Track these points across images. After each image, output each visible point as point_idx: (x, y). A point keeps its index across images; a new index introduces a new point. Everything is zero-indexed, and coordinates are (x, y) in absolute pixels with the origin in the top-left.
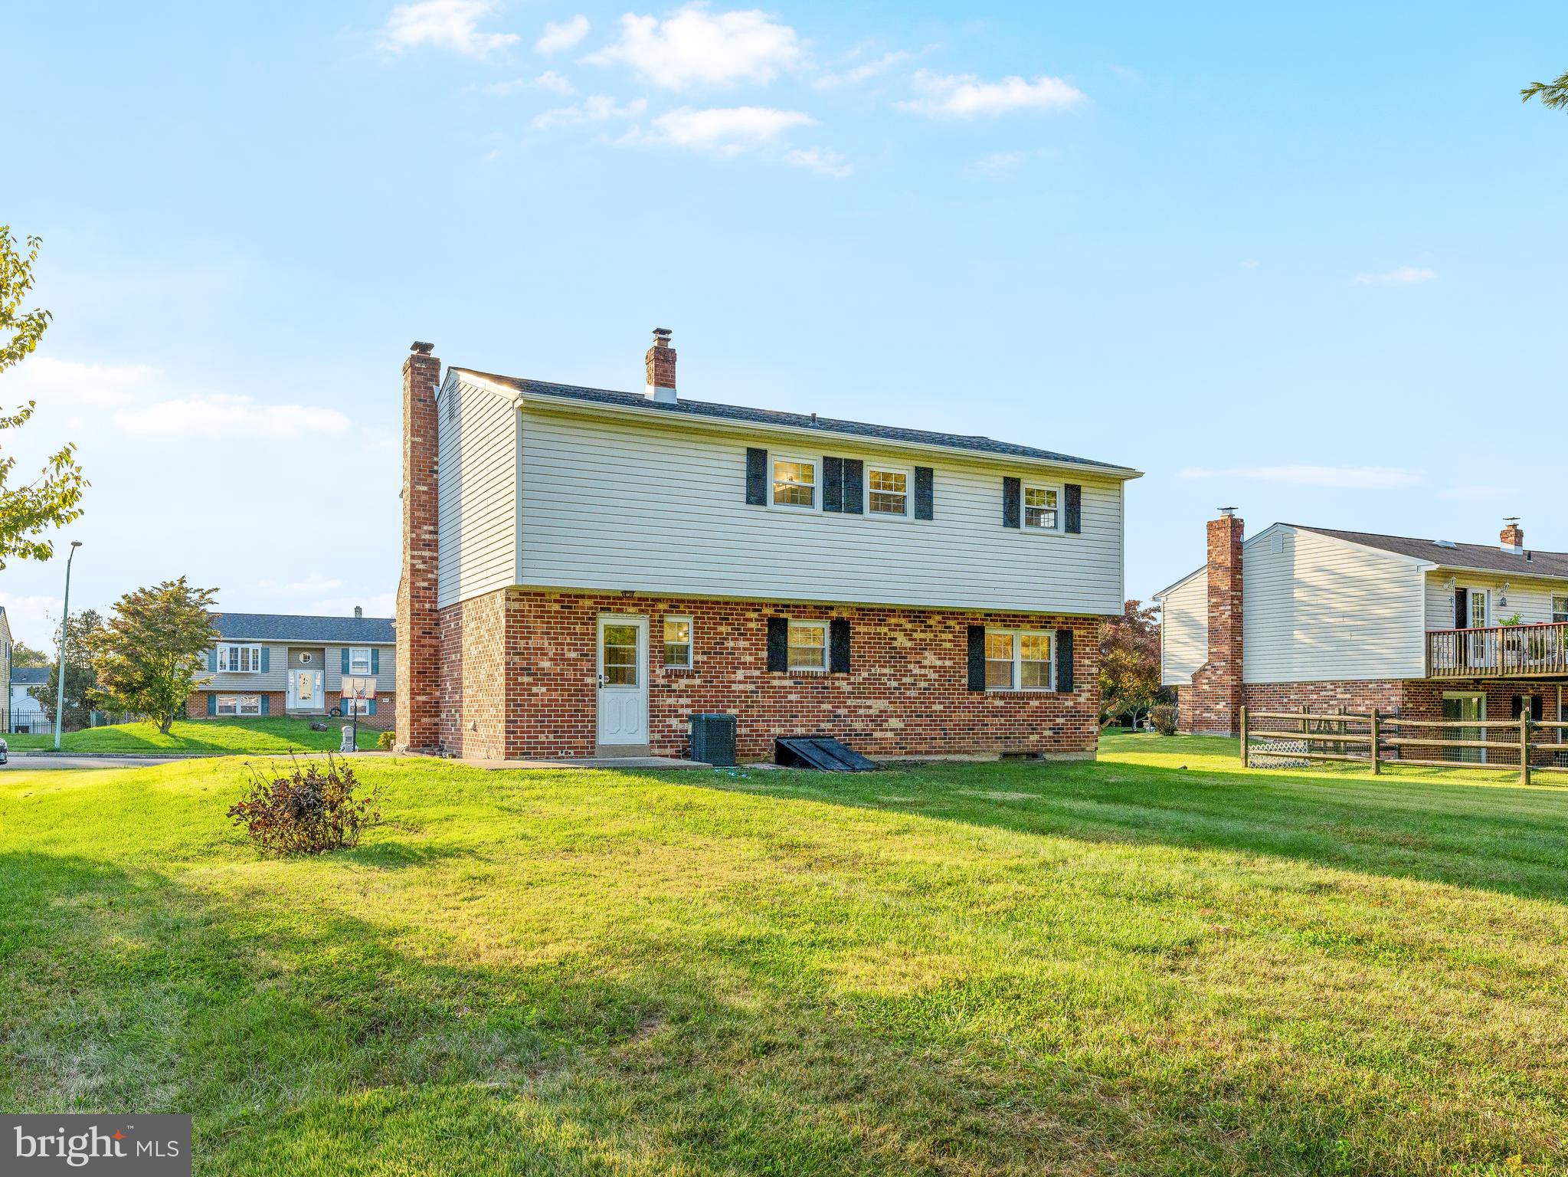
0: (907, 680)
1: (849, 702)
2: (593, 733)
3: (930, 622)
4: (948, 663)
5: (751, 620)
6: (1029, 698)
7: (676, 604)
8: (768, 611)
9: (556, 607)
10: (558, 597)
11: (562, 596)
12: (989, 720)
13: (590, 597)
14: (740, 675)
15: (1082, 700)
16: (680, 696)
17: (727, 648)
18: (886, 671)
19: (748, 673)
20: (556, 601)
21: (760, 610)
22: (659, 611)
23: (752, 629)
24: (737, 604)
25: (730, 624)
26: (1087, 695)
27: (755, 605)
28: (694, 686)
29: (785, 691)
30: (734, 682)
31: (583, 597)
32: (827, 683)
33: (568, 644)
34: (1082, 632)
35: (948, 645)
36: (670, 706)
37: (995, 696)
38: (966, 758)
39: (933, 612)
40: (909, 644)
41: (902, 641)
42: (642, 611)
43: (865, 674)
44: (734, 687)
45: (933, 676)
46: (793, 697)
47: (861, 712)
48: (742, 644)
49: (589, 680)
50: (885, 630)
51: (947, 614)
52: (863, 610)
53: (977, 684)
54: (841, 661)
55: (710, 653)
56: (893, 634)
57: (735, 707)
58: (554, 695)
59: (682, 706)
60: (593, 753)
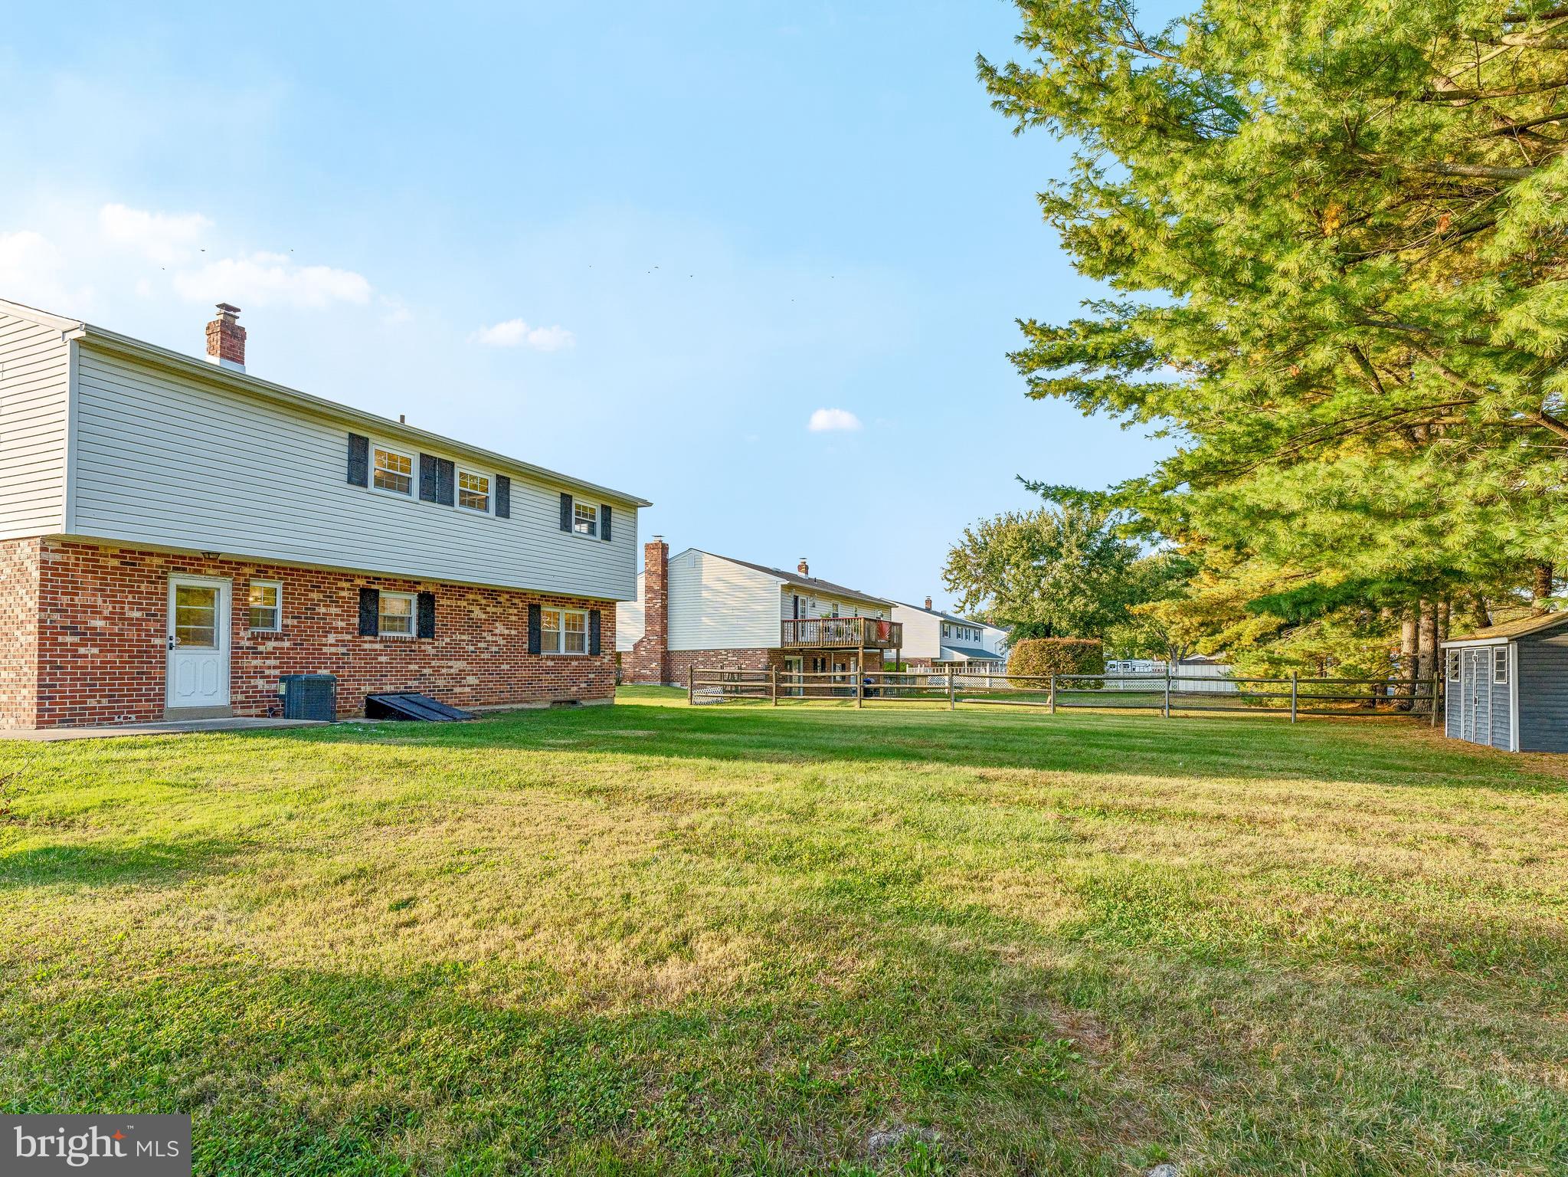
0: (482, 645)
1: (433, 663)
2: (162, 696)
3: (500, 599)
4: (513, 632)
5: (343, 589)
6: (571, 660)
7: (264, 569)
8: (361, 582)
9: (116, 563)
10: (117, 552)
11: (122, 551)
12: (543, 677)
13: (159, 555)
14: (331, 638)
15: (606, 661)
16: (267, 658)
17: (319, 614)
18: (464, 637)
19: (340, 637)
20: (113, 556)
21: (352, 581)
22: (244, 575)
23: (344, 598)
24: (330, 573)
25: (322, 592)
26: (609, 657)
27: (348, 576)
28: (283, 648)
29: (378, 653)
30: (326, 645)
31: (151, 554)
32: (415, 647)
33: (129, 603)
34: (606, 612)
35: (514, 618)
36: (256, 667)
37: (547, 658)
38: (526, 706)
39: (503, 592)
40: (484, 616)
41: (477, 613)
42: (224, 574)
43: (448, 640)
44: (325, 649)
45: (502, 642)
46: (383, 659)
47: (444, 671)
48: (334, 610)
49: (157, 641)
50: (465, 604)
51: (514, 594)
52: (446, 586)
53: (535, 650)
54: (427, 629)
55: (300, 618)
56: (471, 608)
57: (325, 668)
58: (110, 657)
59: (269, 668)
60: (161, 716)
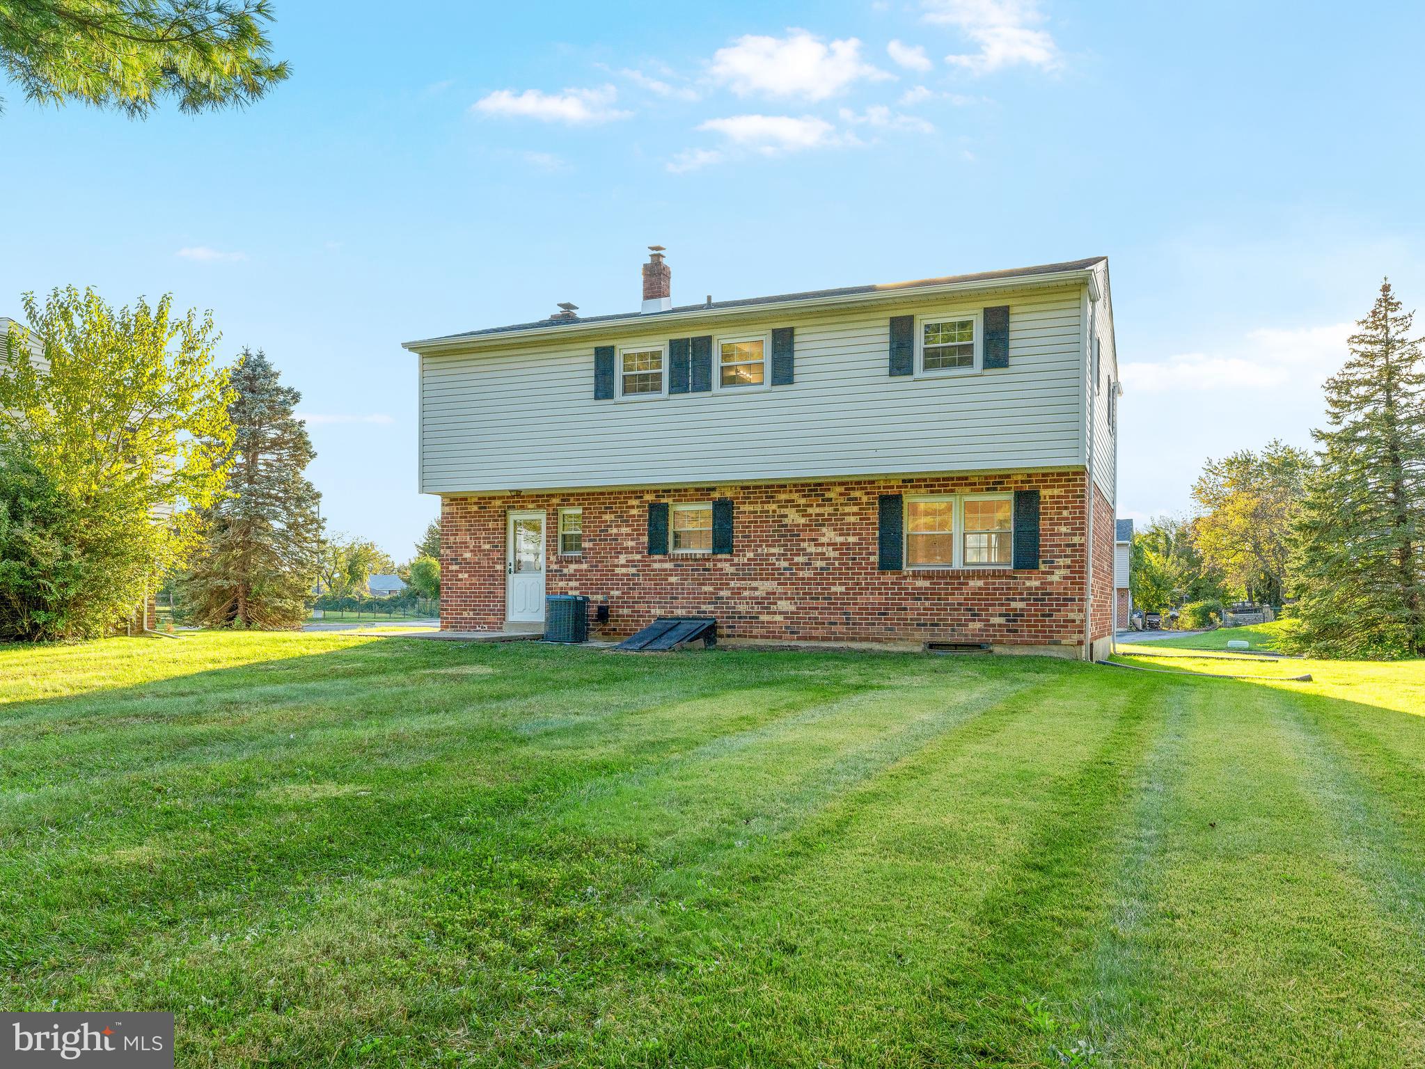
0: (800, 559)
1: (732, 584)
2: (503, 612)
3: (828, 495)
4: (851, 539)
5: (633, 507)
6: (968, 577)
7: (567, 497)
8: (649, 498)
9: (475, 508)
10: (476, 500)
11: (479, 499)
12: (909, 603)
13: (500, 498)
14: (622, 559)
15: (1055, 578)
16: (570, 580)
17: (611, 535)
18: (773, 550)
19: (631, 557)
20: (475, 503)
21: (641, 497)
22: (553, 505)
23: (634, 516)
24: (620, 493)
25: (614, 512)
26: (1063, 572)
27: (637, 493)
28: (582, 570)
29: (669, 573)
30: (617, 566)
31: (494, 498)
32: (709, 565)
33: (484, 538)
34: (1056, 492)
35: (852, 519)
36: (562, 588)
37: (915, 575)
38: (876, 646)
39: (834, 484)
40: (802, 521)
41: (793, 517)
42: (539, 507)
43: (750, 555)
44: (618, 571)
45: (832, 554)
46: (673, 579)
47: (746, 593)
48: (624, 530)
49: (499, 567)
50: (774, 507)
51: (849, 485)
52: (748, 488)
53: (890, 559)
54: (723, 542)
55: (595, 540)
56: (784, 511)
57: (617, 589)
58: (474, 580)
59: (571, 589)
60: (501, 628)
